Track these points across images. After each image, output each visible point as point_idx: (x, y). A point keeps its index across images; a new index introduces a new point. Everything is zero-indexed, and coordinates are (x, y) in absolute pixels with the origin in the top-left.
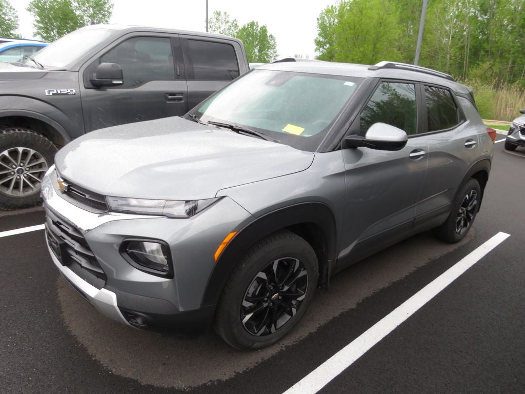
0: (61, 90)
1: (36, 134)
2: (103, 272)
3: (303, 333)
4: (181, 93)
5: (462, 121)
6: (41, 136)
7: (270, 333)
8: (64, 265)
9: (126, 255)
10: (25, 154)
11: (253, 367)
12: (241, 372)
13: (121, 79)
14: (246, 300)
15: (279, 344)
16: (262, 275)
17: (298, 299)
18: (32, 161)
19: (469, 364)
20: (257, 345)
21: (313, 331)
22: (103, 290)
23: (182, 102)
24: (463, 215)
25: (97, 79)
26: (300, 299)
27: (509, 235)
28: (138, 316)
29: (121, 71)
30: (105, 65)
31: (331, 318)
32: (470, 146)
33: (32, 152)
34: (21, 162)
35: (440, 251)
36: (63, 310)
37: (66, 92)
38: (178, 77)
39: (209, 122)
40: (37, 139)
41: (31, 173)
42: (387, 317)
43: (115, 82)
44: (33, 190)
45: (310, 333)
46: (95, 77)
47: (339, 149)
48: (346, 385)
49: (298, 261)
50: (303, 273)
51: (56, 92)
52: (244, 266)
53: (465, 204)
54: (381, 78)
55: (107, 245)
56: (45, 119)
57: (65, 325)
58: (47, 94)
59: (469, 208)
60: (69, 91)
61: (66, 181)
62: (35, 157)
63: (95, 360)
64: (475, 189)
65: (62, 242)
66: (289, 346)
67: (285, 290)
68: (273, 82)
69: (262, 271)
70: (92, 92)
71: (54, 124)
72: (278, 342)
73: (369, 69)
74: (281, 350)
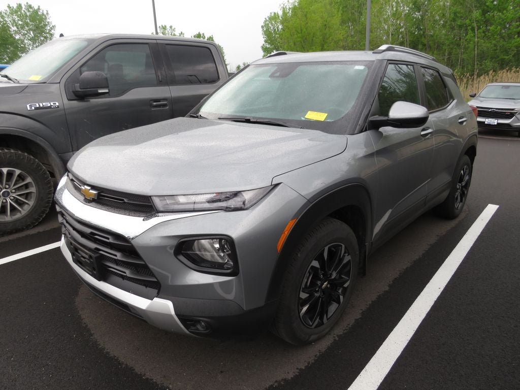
0: (44, 104)
1: (20, 152)
2: (156, 280)
3: (350, 320)
4: (165, 99)
5: (451, 101)
6: (26, 154)
7: (323, 323)
8: (99, 280)
9: (181, 258)
10: (10, 174)
11: (313, 361)
12: (304, 368)
13: (107, 87)
14: (303, 291)
15: (330, 334)
16: (315, 264)
17: (344, 286)
18: (17, 182)
19: (515, 327)
20: (313, 337)
21: (358, 318)
22: (156, 299)
23: (167, 108)
24: (459, 191)
25: (80, 90)
26: (346, 285)
27: (498, 206)
28: (199, 322)
29: (106, 79)
30: (87, 74)
31: (370, 303)
32: (462, 123)
33: (18, 172)
34: (6, 184)
35: (444, 228)
36: (92, 332)
37: (49, 105)
38: (161, 83)
39: (220, 119)
40: (22, 157)
41: (18, 195)
42: (422, 293)
43: (100, 91)
44: (21, 213)
45: (356, 320)
46: (77, 87)
47: (366, 130)
48: (411, 364)
49: (343, 246)
50: (347, 258)
51: (38, 106)
52: (299, 255)
53: (461, 181)
54: (388, 60)
55: (158, 249)
56: (29, 136)
57: (100, 347)
58: (29, 109)
59: (463, 184)
60: (52, 104)
61: (93, 187)
62: (21, 178)
63: (147, 379)
64: (467, 164)
65: (98, 255)
66: (340, 335)
67: (333, 277)
68: (278, 74)
69: (315, 260)
70: (75, 104)
71: (39, 140)
72: (328, 333)
73: (373, 53)
74: (335, 340)
